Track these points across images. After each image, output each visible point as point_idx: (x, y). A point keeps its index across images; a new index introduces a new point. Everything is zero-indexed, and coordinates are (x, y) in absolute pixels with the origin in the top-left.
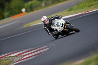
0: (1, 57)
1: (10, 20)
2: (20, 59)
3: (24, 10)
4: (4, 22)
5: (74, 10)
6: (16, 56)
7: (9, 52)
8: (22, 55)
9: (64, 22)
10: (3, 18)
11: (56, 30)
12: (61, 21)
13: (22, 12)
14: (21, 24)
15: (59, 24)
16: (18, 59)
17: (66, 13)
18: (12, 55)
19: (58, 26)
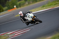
0: (1, 35)
1: (7, 13)
2: (13, 36)
3: (15, 7)
4: (3, 14)
5: (45, 7)
6: (10, 34)
7: (6, 32)
8: (14, 33)
9: (33, 15)
10: (3, 11)
11: (28, 20)
12: (31, 15)
13: (14, 8)
14: (14, 15)
15: (30, 16)
16: (11, 36)
17: (41, 8)
18: (8, 33)
19: (29, 17)
